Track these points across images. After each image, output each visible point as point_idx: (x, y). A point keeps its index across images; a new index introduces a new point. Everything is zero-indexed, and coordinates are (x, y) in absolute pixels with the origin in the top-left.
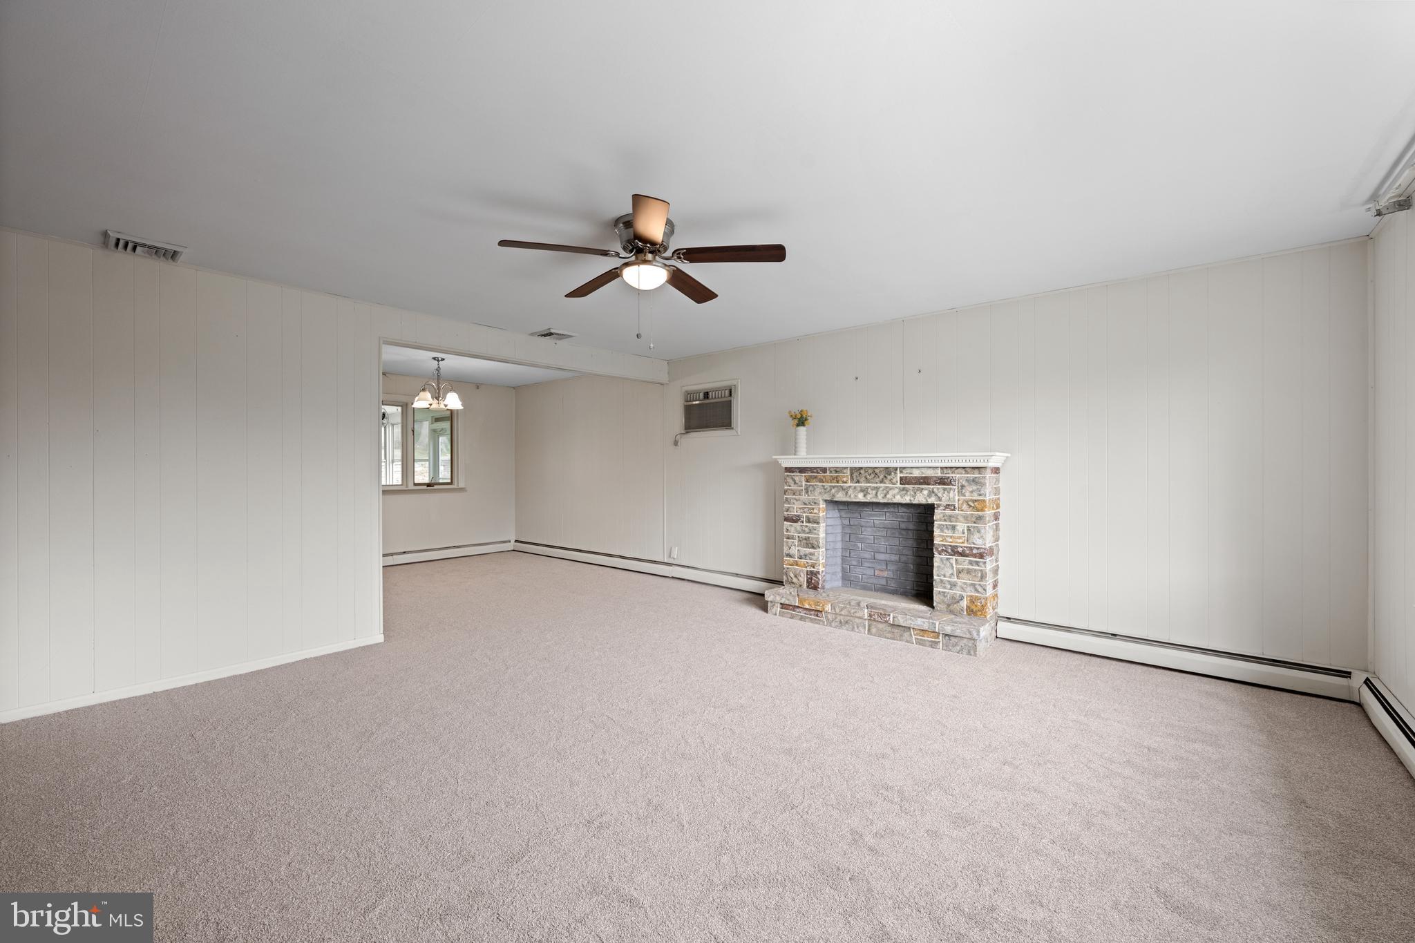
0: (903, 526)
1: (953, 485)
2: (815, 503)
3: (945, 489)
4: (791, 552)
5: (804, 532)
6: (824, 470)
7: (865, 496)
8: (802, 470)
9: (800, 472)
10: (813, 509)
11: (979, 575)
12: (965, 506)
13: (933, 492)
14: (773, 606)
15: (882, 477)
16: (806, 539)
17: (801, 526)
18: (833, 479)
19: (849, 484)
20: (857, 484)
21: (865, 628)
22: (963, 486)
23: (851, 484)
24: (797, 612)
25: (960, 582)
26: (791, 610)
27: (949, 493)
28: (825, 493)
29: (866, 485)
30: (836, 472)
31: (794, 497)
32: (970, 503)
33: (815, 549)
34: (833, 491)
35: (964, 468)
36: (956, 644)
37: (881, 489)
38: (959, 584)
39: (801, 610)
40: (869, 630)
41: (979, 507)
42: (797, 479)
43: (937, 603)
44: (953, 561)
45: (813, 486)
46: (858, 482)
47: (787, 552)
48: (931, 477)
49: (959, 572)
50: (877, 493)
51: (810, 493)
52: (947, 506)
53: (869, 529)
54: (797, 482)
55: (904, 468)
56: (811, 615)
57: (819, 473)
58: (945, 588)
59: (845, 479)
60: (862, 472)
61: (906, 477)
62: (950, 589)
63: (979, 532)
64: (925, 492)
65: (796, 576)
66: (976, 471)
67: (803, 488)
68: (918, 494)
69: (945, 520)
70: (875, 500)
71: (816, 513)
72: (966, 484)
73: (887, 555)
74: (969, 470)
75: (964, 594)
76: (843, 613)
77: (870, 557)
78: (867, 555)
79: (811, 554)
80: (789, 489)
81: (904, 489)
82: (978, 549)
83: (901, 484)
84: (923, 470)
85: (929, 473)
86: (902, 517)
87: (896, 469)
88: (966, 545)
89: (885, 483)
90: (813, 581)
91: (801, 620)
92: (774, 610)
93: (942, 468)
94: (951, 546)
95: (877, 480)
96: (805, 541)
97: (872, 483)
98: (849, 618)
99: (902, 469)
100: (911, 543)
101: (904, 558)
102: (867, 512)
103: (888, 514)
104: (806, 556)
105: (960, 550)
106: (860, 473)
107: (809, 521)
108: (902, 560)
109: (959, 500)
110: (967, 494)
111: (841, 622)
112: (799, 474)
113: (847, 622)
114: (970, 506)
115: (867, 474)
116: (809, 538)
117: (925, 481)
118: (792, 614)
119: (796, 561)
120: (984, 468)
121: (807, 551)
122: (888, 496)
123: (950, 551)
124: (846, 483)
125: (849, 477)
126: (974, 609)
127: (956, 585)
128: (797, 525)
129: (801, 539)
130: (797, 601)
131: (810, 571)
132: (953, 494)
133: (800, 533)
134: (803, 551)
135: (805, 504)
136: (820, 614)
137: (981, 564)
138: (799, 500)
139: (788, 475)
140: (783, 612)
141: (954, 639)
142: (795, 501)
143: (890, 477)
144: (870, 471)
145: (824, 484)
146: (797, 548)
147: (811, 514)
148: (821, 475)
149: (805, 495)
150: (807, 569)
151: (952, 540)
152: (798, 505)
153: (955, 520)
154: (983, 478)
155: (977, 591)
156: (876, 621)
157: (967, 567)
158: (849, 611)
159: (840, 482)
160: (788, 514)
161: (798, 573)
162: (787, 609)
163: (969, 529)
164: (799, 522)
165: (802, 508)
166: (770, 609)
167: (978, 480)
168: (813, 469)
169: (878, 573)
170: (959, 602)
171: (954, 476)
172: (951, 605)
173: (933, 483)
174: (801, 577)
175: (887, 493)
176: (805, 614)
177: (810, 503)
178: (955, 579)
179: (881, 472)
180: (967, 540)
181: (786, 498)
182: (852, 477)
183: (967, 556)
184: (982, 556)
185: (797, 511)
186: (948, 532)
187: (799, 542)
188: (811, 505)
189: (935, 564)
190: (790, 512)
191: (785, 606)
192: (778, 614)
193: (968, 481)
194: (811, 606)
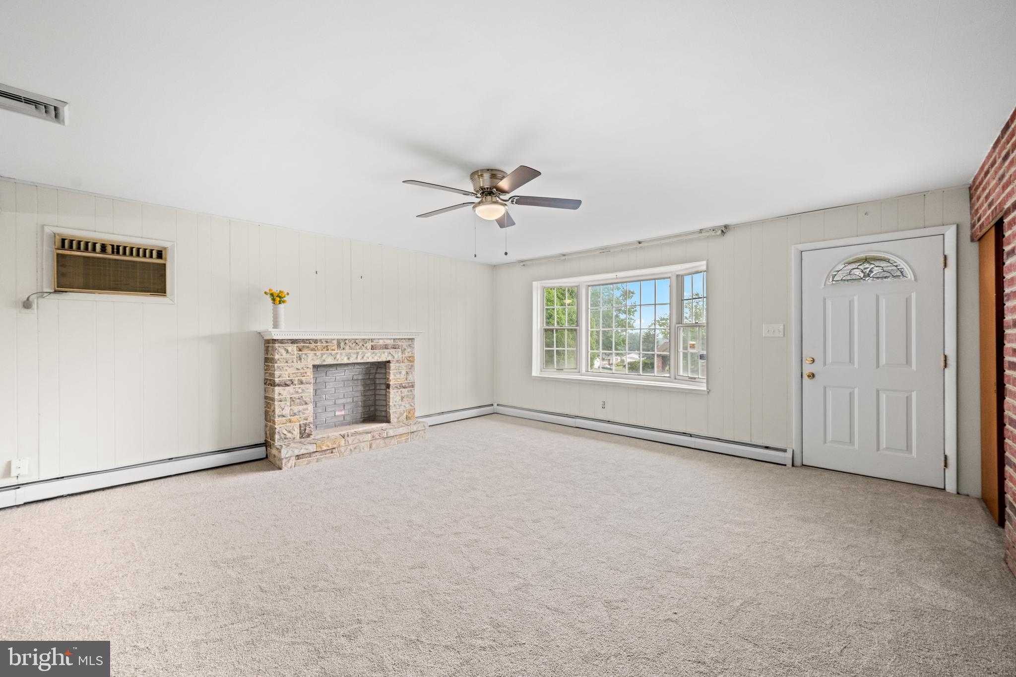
0: (355, 378)
1: (399, 348)
2: (308, 368)
3: (396, 351)
4: (284, 412)
5: (297, 392)
6: (316, 341)
7: (349, 359)
8: (293, 342)
9: (292, 343)
10: (306, 373)
11: (412, 397)
12: (406, 360)
13: (390, 353)
14: (288, 461)
15: (361, 345)
16: (299, 399)
17: (294, 388)
18: (324, 348)
19: (336, 351)
20: (342, 351)
21: (368, 447)
22: (405, 349)
23: (338, 351)
24: (314, 458)
25: (403, 404)
26: (307, 457)
27: (398, 353)
28: (317, 359)
29: (348, 351)
30: (327, 342)
31: (286, 364)
32: (408, 358)
33: (308, 404)
34: (324, 357)
35: (405, 339)
36: (417, 435)
37: (360, 353)
39: (317, 454)
40: (370, 447)
41: (412, 360)
42: (290, 349)
43: (393, 419)
44: (399, 392)
45: (306, 354)
46: (344, 349)
47: (280, 414)
48: (389, 344)
49: (402, 398)
50: (357, 356)
51: (303, 360)
52: (398, 361)
53: (331, 384)
54: (290, 351)
55: (374, 339)
56: (325, 454)
57: (311, 343)
58: (396, 409)
59: (333, 348)
60: (347, 342)
61: (375, 345)
62: (399, 409)
63: (412, 373)
64: (386, 354)
65: (289, 432)
66: (410, 341)
67: (295, 357)
68: (383, 355)
69: (396, 370)
70: (355, 361)
71: (308, 376)
73: (345, 399)
74: (407, 340)
75: (405, 410)
76: (354, 442)
77: (332, 403)
78: (330, 403)
79: (305, 410)
80: (281, 358)
81: (373, 353)
82: (411, 383)
83: (371, 349)
84: (385, 341)
85: (388, 342)
86: (356, 372)
87: (369, 340)
88: (406, 382)
89: (362, 349)
90: (307, 431)
91: (317, 461)
92: (289, 465)
93: (394, 339)
94: (398, 384)
95: (358, 347)
96: (298, 401)
97: (354, 349)
98: (356, 445)
99: (372, 340)
100: (360, 388)
101: (355, 399)
102: (333, 370)
103: (346, 371)
104: (299, 412)
105: (404, 385)
106: (345, 343)
107: (301, 383)
108: (354, 401)
109: (402, 357)
110: (407, 354)
111: (351, 450)
112: (291, 345)
113: (355, 448)
114: (408, 360)
115: (350, 344)
116: (302, 397)
117: (386, 347)
118: (308, 460)
119: (289, 419)
120: (414, 339)
121: (301, 408)
122: (364, 358)
123: (398, 387)
124: (334, 350)
125: (336, 346)
126: (410, 416)
127: (400, 406)
128: (290, 389)
129: (294, 399)
130: (315, 447)
131: (303, 424)
132: (400, 354)
133: (292, 395)
134: (296, 409)
135: (298, 369)
136: (334, 451)
137: (413, 391)
138: (292, 366)
139: (279, 347)
140: (299, 462)
141: (415, 433)
142: (287, 368)
143: (365, 345)
144: (352, 341)
145: (315, 352)
146: (289, 408)
147: (304, 377)
148: (313, 345)
149: (297, 362)
150: (301, 423)
151: (399, 380)
152: (291, 371)
153: (400, 368)
154: (413, 344)
155: (411, 406)
156: (376, 439)
157: (406, 394)
158: (359, 440)
159: (330, 350)
160: (280, 380)
161: (291, 428)
162: (303, 458)
163: (407, 373)
164: (292, 385)
165: (295, 373)
166: (285, 465)
167: (411, 345)
168: (304, 341)
169: (337, 413)
170: (403, 414)
171: (400, 343)
172: (398, 418)
173: (390, 348)
174: (294, 430)
175: (364, 355)
176: (321, 455)
177: (303, 368)
178: (400, 402)
179: (359, 342)
180: (406, 379)
181: (277, 366)
182: (339, 346)
183: (406, 388)
184: (413, 386)
185: (289, 377)
186: (398, 376)
187: (292, 403)
188: (304, 370)
189: (391, 396)
190: (282, 377)
191: (301, 456)
192: (293, 466)
193: (407, 346)
194: (328, 447)
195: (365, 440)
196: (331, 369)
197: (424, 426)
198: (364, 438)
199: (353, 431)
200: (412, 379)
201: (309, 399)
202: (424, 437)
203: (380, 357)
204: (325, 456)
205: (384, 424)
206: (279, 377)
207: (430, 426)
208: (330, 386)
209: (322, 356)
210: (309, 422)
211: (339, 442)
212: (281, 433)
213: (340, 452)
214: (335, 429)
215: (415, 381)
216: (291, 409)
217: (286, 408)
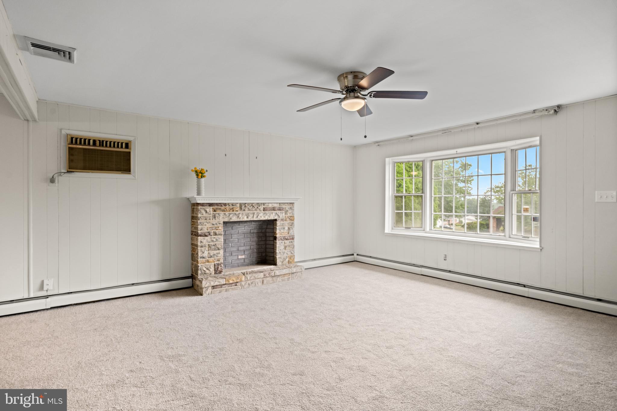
0: (252, 231)
1: (283, 210)
2: (220, 224)
3: (281, 213)
4: (204, 255)
5: (213, 241)
6: (225, 204)
7: (247, 217)
8: (210, 205)
9: (209, 206)
10: (218, 227)
11: (292, 247)
12: (288, 219)
13: (277, 214)
14: (207, 290)
15: (256, 207)
16: (214, 246)
17: (211, 238)
18: (231, 210)
19: (239, 212)
20: (243, 212)
21: (261, 283)
22: (287, 211)
24: (224, 288)
25: (286, 251)
26: (219, 288)
27: (282, 214)
28: (226, 217)
29: (247, 212)
30: (233, 205)
31: (205, 221)
32: (290, 218)
33: (220, 250)
34: (231, 216)
35: (287, 203)
37: (255, 214)
38: (286, 252)
39: (226, 285)
40: (263, 283)
41: (292, 219)
42: (208, 210)
43: (278, 262)
44: (283, 243)
45: (218, 214)
46: (244, 210)
47: (201, 256)
48: (276, 207)
49: (285, 247)
50: (253, 216)
51: (216, 218)
52: (282, 220)
53: (235, 235)
54: (208, 212)
55: (265, 203)
56: (232, 286)
57: (222, 206)
58: (281, 255)
59: (237, 209)
60: (246, 205)
61: (266, 208)
62: (283, 255)
63: (292, 229)
64: (274, 214)
65: (208, 269)
66: (291, 204)
67: (211, 215)
68: (271, 215)
69: (281, 226)
70: (252, 219)
71: (220, 229)
72: (288, 210)
73: (245, 247)
74: (289, 204)
75: (287, 256)
76: (251, 279)
78: (235, 249)
79: (217, 254)
80: (202, 217)
81: (265, 213)
82: (292, 236)
83: (263, 211)
84: (273, 204)
85: (275, 205)
86: (252, 227)
87: (262, 203)
88: (287, 235)
89: (257, 211)
90: (219, 269)
91: (226, 291)
92: (208, 292)
93: (279, 203)
94: (283, 236)
95: (254, 209)
96: (213, 247)
97: (251, 211)
98: (253, 280)
99: (264, 204)
100: (255, 239)
101: (252, 247)
102: (237, 226)
103: (246, 226)
104: (214, 255)
105: (286, 237)
106: (245, 206)
107: (215, 234)
109: (285, 217)
110: (288, 214)
111: (249, 284)
112: (209, 207)
113: (252, 283)
114: (290, 219)
115: (249, 206)
116: (216, 244)
117: (274, 209)
118: (220, 290)
119: (208, 260)
120: (294, 203)
121: (215, 252)
122: (258, 217)
123: (283, 239)
124: (238, 211)
125: (239, 208)
126: (291, 261)
127: (284, 253)
128: (208, 238)
129: (211, 246)
130: (225, 281)
131: (217, 264)
132: (284, 214)
133: (210, 242)
134: (212, 253)
135: (213, 224)
136: (237, 284)
137: (293, 242)
138: (210, 222)
139: (201, 208)
140: (214, 291)
141: (295, 274)
142: (206, 224)
143: (259, 208)
144: (250, 205)
145: (225, 212)
146: (208, 252)
147: (217, 230)
148: (223, 207)
149: (213, 219)
150: (215, 263)
151: (283, 234)
152: (209, 225)
153: (284, 225)
154: (293, 207)
155: (292, 253)
156: (267, 277)
157: (288, 244)
158: (255, 277)
159: (235, 211)
160: (201, 232)
161: (209, 266)
162: (216, 288)
163: (289, 229)
164: (209, 236)
165: (211, 227)
166: (205, 292)
167: (292, 208)
168: (217, 204)
169: (240, 257)
170: (286, 260)
171: (284, 206)
172: (282, 262)
173: (276, 210)
174: (211, 268)
175: (258, 215)
176: (229, 287)
177: (216, 224)
178: (284, 250)
179: (255, 205)
180: (288, 233)
181: (200, 222)
182: (241, 208)
183: (288, 240)
184: (293, 239)
185: (207, 230)
186: (282, 231)
187: (209, 248)
188: (217, 225)
189: (277, 246)
190: (203, 230)
191: (215, 287)
192: (210, 294)
193: (288, 208)
194: (234, 281)
195: (259, 277)
196: (235, 225)
197: (301, 269)
198: (258, 276)
199: (250, 270)
200: (292, 233)
201: (220, 246)
202: (301, 277)
203: (269, 216)
204: (231, 287)
205: (272, 266)
206: (201, 230)
207: (305, 269)
208: (235, 237)
209: (229, 215)
210: (221, 263)
211: (241, 278)
212: (202, 269)
213: (241, 285)
214: (238, 268)
215: (295, 235)
216: (209, 253)
217: (205, 252)
